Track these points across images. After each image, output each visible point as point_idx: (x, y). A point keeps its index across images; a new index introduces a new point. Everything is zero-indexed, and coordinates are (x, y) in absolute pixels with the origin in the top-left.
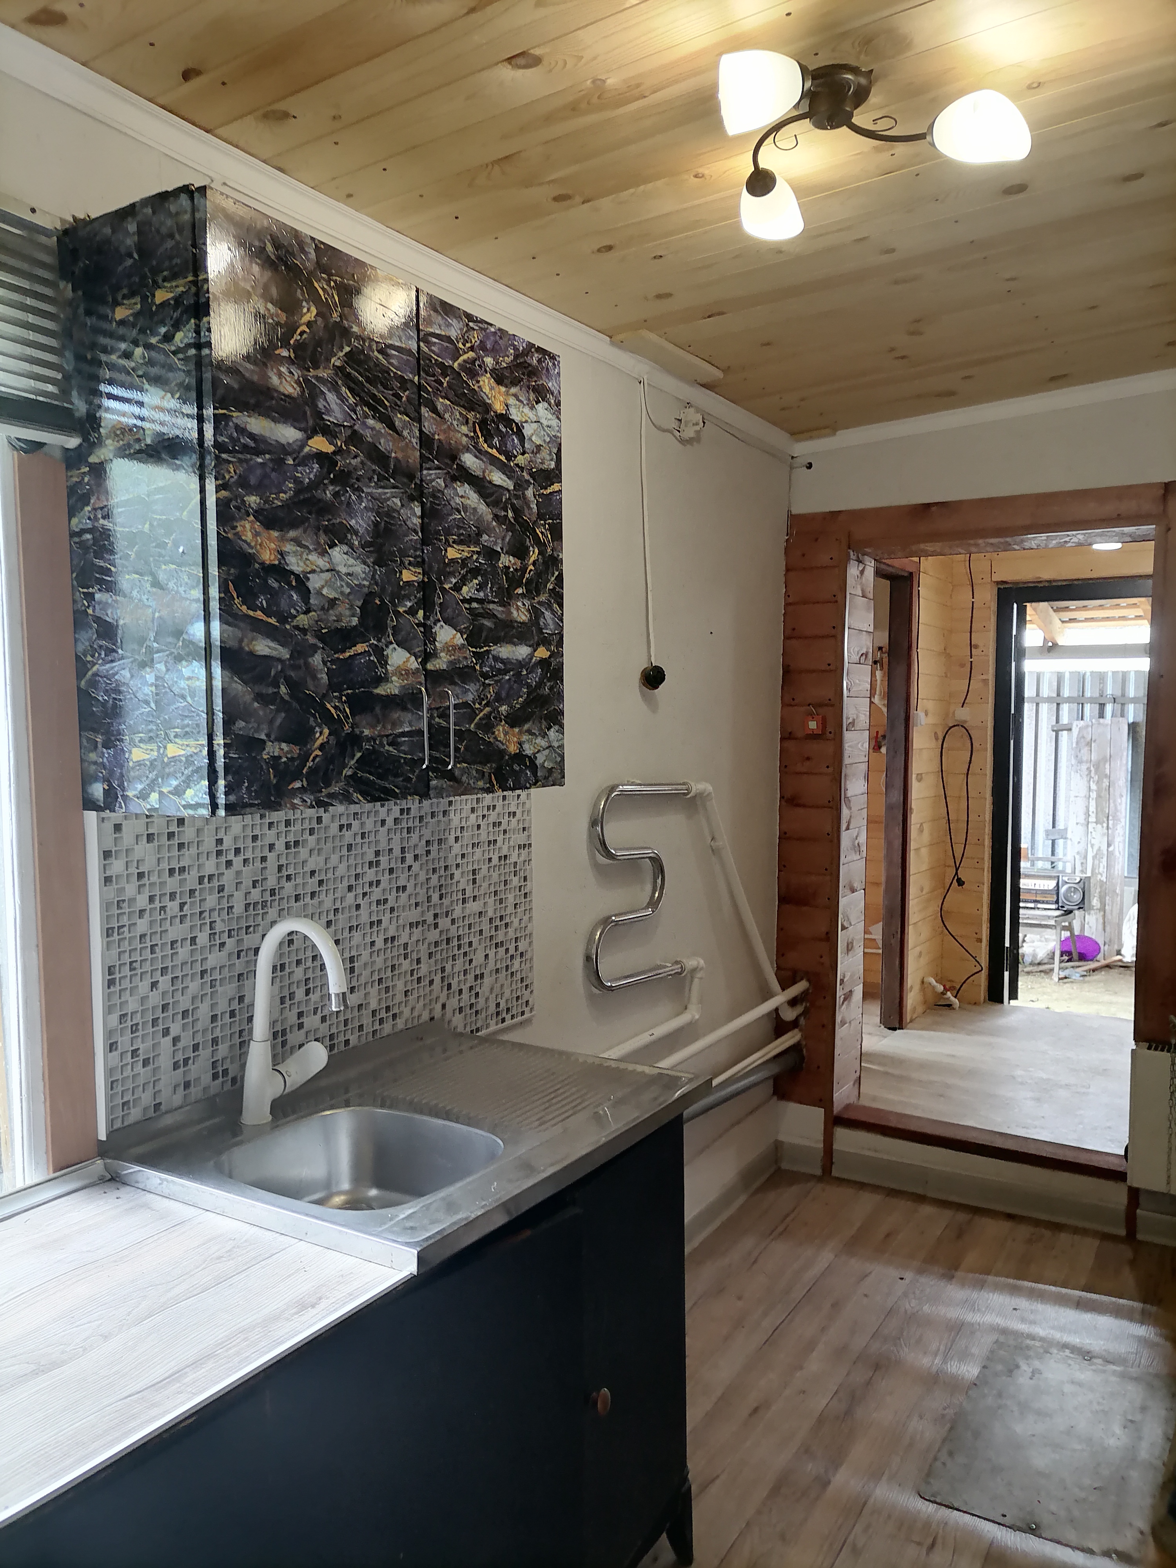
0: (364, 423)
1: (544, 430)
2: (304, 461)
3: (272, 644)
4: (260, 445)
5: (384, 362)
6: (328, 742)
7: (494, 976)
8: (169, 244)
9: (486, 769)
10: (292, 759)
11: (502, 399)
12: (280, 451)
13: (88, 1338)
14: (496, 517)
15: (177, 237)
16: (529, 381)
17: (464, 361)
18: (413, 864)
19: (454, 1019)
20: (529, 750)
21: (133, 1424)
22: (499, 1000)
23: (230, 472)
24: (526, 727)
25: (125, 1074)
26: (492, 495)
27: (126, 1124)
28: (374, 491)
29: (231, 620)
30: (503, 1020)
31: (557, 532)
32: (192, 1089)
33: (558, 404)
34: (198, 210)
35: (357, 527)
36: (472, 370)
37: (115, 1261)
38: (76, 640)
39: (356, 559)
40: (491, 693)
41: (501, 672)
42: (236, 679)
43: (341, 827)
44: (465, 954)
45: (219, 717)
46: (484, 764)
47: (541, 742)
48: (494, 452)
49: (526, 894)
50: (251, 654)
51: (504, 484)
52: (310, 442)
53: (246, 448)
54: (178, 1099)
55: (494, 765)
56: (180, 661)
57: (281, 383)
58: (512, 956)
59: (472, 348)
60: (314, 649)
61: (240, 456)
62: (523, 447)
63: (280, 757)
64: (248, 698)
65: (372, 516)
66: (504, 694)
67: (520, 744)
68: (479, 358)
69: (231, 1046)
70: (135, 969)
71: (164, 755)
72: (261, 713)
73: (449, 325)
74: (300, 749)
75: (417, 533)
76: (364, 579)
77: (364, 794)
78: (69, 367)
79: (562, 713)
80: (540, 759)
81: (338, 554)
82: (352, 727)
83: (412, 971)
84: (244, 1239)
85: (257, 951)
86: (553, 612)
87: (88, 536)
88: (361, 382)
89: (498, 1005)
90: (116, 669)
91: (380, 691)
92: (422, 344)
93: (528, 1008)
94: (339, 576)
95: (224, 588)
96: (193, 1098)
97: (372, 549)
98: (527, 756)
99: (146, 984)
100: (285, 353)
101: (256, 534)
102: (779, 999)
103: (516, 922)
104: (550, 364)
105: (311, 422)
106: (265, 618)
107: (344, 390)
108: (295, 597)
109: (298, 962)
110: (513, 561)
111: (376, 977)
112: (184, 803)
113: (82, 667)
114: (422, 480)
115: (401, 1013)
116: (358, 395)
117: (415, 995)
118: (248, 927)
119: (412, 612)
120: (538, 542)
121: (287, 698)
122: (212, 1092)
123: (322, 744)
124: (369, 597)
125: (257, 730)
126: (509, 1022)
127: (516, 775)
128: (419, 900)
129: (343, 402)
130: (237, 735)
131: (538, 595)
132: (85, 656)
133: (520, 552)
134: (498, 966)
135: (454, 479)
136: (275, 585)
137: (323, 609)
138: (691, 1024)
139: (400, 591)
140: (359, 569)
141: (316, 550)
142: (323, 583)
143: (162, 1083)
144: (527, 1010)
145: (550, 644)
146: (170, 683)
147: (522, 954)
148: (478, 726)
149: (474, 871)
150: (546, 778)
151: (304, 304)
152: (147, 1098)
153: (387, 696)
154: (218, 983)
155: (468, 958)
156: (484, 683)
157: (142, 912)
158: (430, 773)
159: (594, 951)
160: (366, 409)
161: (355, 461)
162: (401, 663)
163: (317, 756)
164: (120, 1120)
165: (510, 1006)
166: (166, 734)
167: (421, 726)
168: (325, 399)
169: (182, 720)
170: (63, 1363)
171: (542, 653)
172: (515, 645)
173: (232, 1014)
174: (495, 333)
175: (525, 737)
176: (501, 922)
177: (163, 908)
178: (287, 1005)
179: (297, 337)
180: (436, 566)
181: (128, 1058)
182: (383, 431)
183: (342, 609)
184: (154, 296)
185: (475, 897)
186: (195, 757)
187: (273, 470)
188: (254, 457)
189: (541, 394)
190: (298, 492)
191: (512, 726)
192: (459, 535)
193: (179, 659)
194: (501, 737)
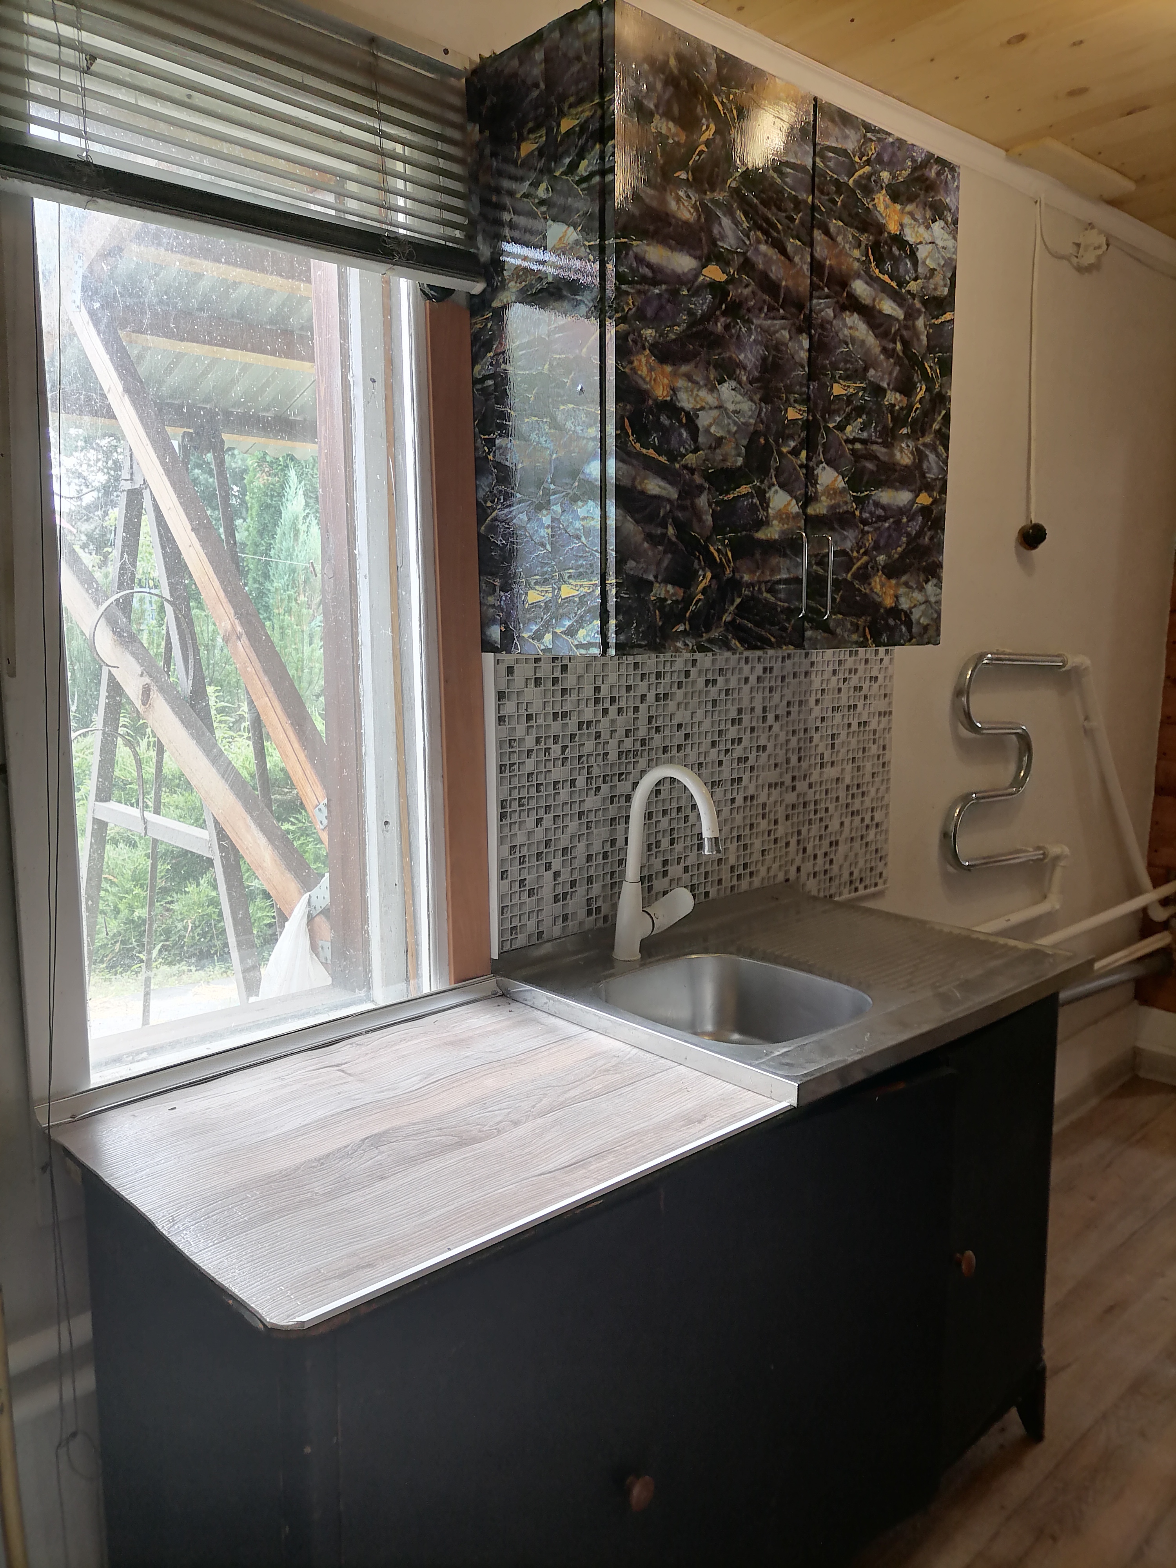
0: (757, 250)
1: (939, 253)
2: (696, 292)
3: (662, 483)
4: (657, 276)
5: (779, 181)
6: (710, 586)
7: (849, 844)
8: (576, 68)
9: (861, 622)
10: (676, 602)
11: (896, 218)
12: (676, 281)
13: (501, 1122)
14: (884, 350)
15: (585, 58)
16: (926, 196)
17: (860, 176)
18: (774, 724)
19: (808, 883)
20: (905, 604)
21: (550, 1197)
22: (852, 869)
23: (629, 304)
24: (904, 578)
25: (514, 902)
26: (881, 325)
27: (514, 947)
28: (764, 322)
29: (625, 457)
30: (856, 890)
31: (946, 367)
32: (570, 923)
33: (955, 222)
34: (607, 26)
35: (746, 362)
36: (867, 187)
37: (515, 1063)
38: (477, 487)
39: (743, 395)
40: (869, 541)
41: (880, 519)
42: (628, 518)
43: (707, 682)
44: (821, 819)
45: (612, 555)
46: (859, 616)
47: (918, 596)
48: (886, 278)
49: (884, 764)
50: (643, 493)
51: (894, 314)
52: (704, 271)
53: (644, 279)
54: (557, 931)
55: (869, 618)
56: (575, 501)
57: (679, 208)
58: (867, 826)
59: (868, 162)
60: (701, 489)
61: (639, 287)
62: (916, 271)
63: (665, 600)
64: (639, 537)
65: (761, 350)
66: (882, 543)
67: (897, 597)
68: (874, 172)
69: (604, 886)
70: (523, 805)
71: (558, 596)
72: (650, 553)
73: (846, 137)
74: (684, 593)
75: (803, 367)
76: (750, 417)
77: (742, 641)
78: (475, 212)
79: (940, 566)
80: (916, 615)
81: (726, 390)
82: (733, 571)
83: (769, 832)
84: (629, 1056)
85: (628, 798)
86: (938, 455)
87: (490, 382)
88: (756, 205)
89: (851, 874)
90: (514, 513)
91: (760, 535)
92: (818, 160)
93: (882, 880)
94: (727, 414)
95: (619, 426)
96: (570, 931)
97: (759, 384)
98: (902, 610)
99: (533, 818)
100: (683, 176)
101: (651, 369)
102: (1149, 897)
103: (873, 791)
104: (950, 177)
105: (706, 251)
106: (656, 456)
107: (739, 214)
108: (685, 435)
109: (665, 812)
110: (899, 399)
111: (735, 834)
112: (576, 643)
113: (482, 512)
114: (811, 310)
115: (758, 871)
116: (751, 219)
117: (772, 855)
118: (621, 774)
119: (795, 452)
120: (925, 377)
121: (674, 539)
122: (587, 926)
123: (704, 588)
124: (754, 436)
125: (646, 571)
126: (861, 892)
127: (892, 630)
128: (779, 761)
129: (737, 226)
130: (628, 575)
131: (923, 436)
132: (486, 502)
133: (906, 388)
134: (853, 834)
135: (843, 308)
136: (667, 422)
137: (710, 447)
138: (1050, 914)
139: (784, 431)
140: (746, 406)
141: (706, 385)
142: (711, 420)
143: (544, 912)
144: (880, 881)
145: (933, 490)
146: (565, 524)
147: (877, 825)
148: (854, 576)
149: (833, 735)
150: (921, 635)
151: (704, 121)
152: (531, 925)
153: (767, 541)
154: (593, 826)
155: (824, 824)
156: (863, 530)
157: (530, 752)
158: (806, 624)
159: (952, 828)
160: (759, 234)
161: (745, 290)
162: (782, 506)
163: (700, 599)
164: (509, 943)
165: (863, 875)
166: (560, 575)
167: (799, 572)
168: (720, 224)
169: (576, 560)
170: (481, 1140)
171: (924, 499)
172: (897, 489)
173: (605, 856)
174: (893, 143)
175: (902, 590)
176: (857, 789)
177: (547, 750)
178: (653, 852)
179: (695, 157)
180: (821, 403)
181: (516, 888)
182: (775, 257)
183: (729, 448)
184: (559, 125)
185: (833, 763)
186: (588, 597)
187: (669, 301)
188: (652, 288)
189: (938, 211)
190: (690, 326)
191: (889, 577)
192: (846, 370)
193: (574, 499)
194: (878, 589)
